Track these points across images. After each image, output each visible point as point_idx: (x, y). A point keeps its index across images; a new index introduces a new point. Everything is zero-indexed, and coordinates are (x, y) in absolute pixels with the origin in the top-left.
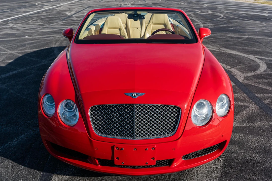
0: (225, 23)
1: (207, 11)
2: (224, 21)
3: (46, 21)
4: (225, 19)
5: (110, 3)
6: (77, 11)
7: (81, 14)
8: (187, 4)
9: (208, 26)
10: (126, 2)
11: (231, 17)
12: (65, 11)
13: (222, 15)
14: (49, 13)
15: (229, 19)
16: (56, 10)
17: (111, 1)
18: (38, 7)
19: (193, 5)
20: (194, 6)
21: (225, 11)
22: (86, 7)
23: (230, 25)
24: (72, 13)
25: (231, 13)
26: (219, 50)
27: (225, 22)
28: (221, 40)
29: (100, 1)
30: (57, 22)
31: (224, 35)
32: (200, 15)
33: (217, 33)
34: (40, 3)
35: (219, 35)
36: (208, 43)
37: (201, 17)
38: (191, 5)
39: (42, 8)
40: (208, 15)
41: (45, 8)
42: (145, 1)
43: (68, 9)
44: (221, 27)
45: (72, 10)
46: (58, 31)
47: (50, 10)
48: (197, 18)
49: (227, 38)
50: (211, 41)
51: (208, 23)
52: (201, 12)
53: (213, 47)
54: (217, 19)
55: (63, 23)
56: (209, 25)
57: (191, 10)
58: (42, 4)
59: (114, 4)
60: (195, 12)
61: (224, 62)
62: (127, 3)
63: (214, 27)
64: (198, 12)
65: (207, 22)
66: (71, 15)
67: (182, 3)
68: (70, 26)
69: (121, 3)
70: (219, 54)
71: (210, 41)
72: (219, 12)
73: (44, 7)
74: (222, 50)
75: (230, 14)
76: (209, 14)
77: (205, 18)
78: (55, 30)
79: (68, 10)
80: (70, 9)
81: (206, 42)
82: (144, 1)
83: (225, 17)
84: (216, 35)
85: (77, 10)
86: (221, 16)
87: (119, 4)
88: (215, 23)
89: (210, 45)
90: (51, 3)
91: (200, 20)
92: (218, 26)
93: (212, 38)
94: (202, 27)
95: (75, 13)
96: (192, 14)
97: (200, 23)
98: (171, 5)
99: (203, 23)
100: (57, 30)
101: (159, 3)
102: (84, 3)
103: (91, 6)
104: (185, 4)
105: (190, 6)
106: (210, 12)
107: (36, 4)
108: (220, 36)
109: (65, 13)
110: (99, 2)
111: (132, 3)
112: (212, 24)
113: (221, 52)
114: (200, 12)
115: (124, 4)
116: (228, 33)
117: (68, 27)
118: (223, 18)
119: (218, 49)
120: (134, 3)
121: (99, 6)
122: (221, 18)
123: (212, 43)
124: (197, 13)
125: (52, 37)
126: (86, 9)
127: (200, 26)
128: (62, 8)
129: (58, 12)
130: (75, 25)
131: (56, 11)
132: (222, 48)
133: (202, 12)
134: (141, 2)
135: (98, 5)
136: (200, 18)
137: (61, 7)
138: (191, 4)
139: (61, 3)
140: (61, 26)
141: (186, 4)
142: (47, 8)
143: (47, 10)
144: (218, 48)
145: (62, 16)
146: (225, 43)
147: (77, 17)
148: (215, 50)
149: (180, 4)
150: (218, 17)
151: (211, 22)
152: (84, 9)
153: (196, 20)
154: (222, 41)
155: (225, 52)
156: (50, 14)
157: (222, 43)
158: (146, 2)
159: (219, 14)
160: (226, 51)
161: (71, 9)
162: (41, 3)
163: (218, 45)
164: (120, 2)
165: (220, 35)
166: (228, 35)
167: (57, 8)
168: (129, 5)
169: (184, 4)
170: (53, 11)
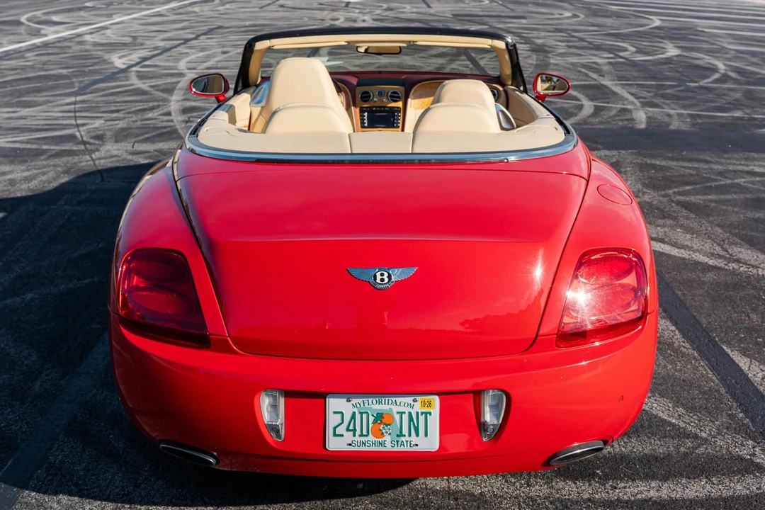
0: (736, 105)
1: (661, 45)
2: (732, 94)
3: (12, 94)
4: (736, 81)
5: (298, 13)
6: (156, 48)
7: (168, 61)
8: (587, 16)
9: (666, 119)
10: (357, 11)
11: (759, 74)
12: (113, 47)
13: (721, 66)
14: (45, 58)
15: (748, 83)
16: (81, 43)
17: (304, 6)
18: (22, 29)
19: (609, 21)
20: (609, 24)
21: (729, 43)
22: (200, 32)
23: (760, 110)
24: (135, 57)
25: (754, 54)
26: (724, 258)
27: (738, 95)
28: (729, 197)
29: (262, 8)
30: (51, 99)
31: (740, 168)
32: (633, 64)
33: (708, 158)
34: (38, 13)
35: (715, 167)
36: (670, 217)
37: (636, 74)
38: (600, 20)
39: (37, 33)
40: (665, 63)
41: (46, 35)
42: (429, 6)
43: (128, 40)
44: (723, 125)
45: (142, 44)
46: (28, 146)
47: (58, 45)
48: (620, 78)
49: (753, 183)
50: (687, 206)
51: (667, 104)
52: (636, 52)
53: (696, 243)
54: (704, 83)
55: (75, 103)
56: (669, 115)
57: (598, 41)
58: (44, 18)
59: (310, 18)
60: (614, 50)
61: (757, 344)
62: (360, 15)
63: (693, 125)
64: (625, 50)
65: (663, 96)
66: (123, 67)
67: (567, 14)
68: (92, 121)
69: (335, 14)
70: (726, 286)
71: (678, 203)
72: (708, 52)
73: (46, 29)
74: (738, 261)
75: (754, 60)
76: (669, 61)
77: (654, 78)
78: (21, 142)
79: (125, 44)
80: (135, 38)
81: (659, 209)
82: (425, 6)
83: (733, 75)
84: (702, 166)
85: (161, 44)
86: (715, 70)
87: (329, 17)
88: (694, 102)
89: (682, 226)
90: (82, 13)
91: (634, 90)
92: (706, 116)
93: (688, 188)
94: (641, 122)
95: (145, 59)
96: (602, 59)
97: (633, 103)
98: (524, 21)
99: (647, 104)
100: (28, 142)
101: (481, 14)
102: (202, 13)
103: (220, 27)
104: (578, 16)
105: (593, 25)
106: (672, 51)
107: (23, 19)
108: (721, 174)
109: (107, 56)
110: (256, 9)
111: (378, 12)
112: (684, 107)
113: (733, 273)
114: (634, 49)
115: (348, 19)
116: (754, 159)
117: (83, 125)
118: (725, 78)
119: (720, 257)
120: (387, 13)
121: (250, 26)
122: (716, 76)
123: (687, 218)
124: (622, 54)
126: (196, 38)
127: (633, 120)
128: (111, 35)
129: (86, 51)
130: (115, 115)
131: (79, 47)
132: (736, 244)
133: (639, 51)
134: (415, 10)
135: (247, 23)
136: (635, 78)
137: (108, 32)
138: (602, 16)
139: (114, 16)
140: (57, 118)
141: (582, 16)
142: (51, 37)
143: (46, 45)
144: (718, 250)
145: (87, 69)
146: (750, 214)
147: (141, 77)
148: (706, 260)
149: (557, 16)
150: (708, 73)
151: (678, 98)
152: (187, 41)
153: (618, 89)
154: (734, 203)
155: (755, 271)
156: (45, 63)
157: (733, 218)
158: (432, 11)
159: (706, 60)
160: (757, 267)
161: (139, 41)
162: (44, 14)
163: (719, 226)
164: (333, 10)
165: (720, 167)
166: (757, 169)
167: (91, 33)
168: (364, 21)
169: (575, 16)
170: (69, 47)
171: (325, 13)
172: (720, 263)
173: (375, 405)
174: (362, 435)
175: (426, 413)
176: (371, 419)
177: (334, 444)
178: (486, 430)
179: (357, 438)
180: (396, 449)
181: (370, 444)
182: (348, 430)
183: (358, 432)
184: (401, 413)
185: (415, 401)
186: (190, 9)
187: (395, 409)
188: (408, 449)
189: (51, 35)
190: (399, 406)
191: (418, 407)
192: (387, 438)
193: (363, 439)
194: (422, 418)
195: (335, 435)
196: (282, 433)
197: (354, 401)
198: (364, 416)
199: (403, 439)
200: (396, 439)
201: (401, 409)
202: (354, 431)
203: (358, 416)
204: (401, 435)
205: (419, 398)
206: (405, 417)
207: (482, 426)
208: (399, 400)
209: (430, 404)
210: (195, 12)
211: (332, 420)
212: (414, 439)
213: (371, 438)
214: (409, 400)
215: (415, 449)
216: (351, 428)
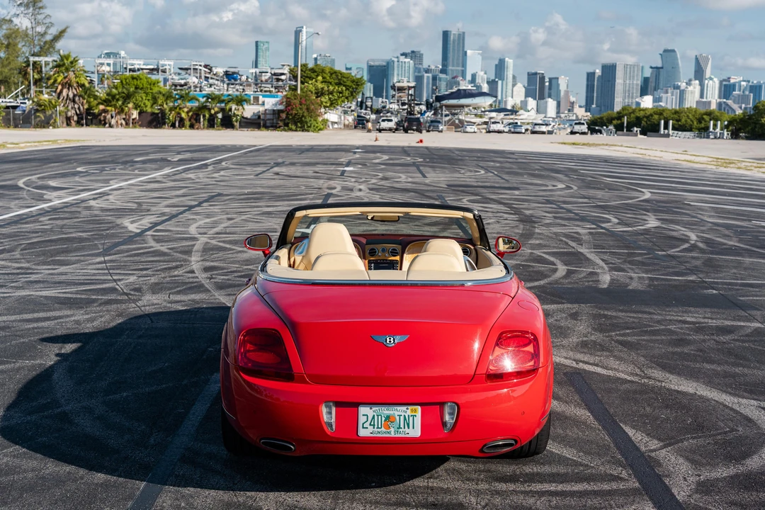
0: (693, 271)
1: (644, 217)
2: (693, 261)
3: (44, 254)
4: (702, 251)
5: (295, 181)
6: (163, 214)
7: (177, 226)
8: (579, 188)
9: (628, 281)
10: (353, 180)
11: (725, 244)
12: (122, 212)
13: (693, 237)
14: (59, 222)
15: (712, 253)
16: (89, 208)
17: (299, 175)
18: (24, 194)
19: (599, 194)
20: (599, 197)
21: (710, 216)
22: (202, 199)
23: (712, 275)
24: (146, 221)
25: (727, 227)
26: (640, 376)
27: (698, 263)
28: (659, 338)
29: (257, 175)
30: (82, 258)
31: (676, 318)
32: (612, 234)
33: (652, 311)
34: (33, 178)
35: (655, 317)
36: (608, 350)
37: (611, 243)
38: (592, 192)
39: (41, 199)
40: (642, 234)
41: (50, 201)
42: (425, 176)
43: (134, 206)
44: (675, 286)
45: (149, 210)
46: (79, 296)
47: (66, 209)
48: (596, 247)
49: (682, 328)
50: (621, 343)
51: (632, 269)
52: (618, 224)
53: (623, 367)
54: (672, 252)
55: (105, 262)
56: (631, 278)
57: (583, 213)
58: (40, 183)
59: (307, 187)
60: (597, 221)
61: (644, 423)
62: (356, 184)
63: (649, 286)
64: (609, 221)
65: (631, 263)
66: (138, 231)
67: (561, 186)
68: (127, 277)
69: (332, 183)
70: (635, 392)
71: (617, 341)
72: (686, 224)
73: (49, 195)
74: (650, 378)
75: (727, 232)
76: (647, 231)
77: (627, 247)
78: (71, 293)
79: (131, 210)
80: (140, 204)
81: (600, 345)
82: (420, 175)
83: (701, 245)
84: (645, 316)
85: (167, 210)
86: (686, 240)
87: (326, 185)
88: (657, 267)
89: (614, 356)
90: (77, 179)
91: (606, 257)
92: (663, 279)
93: (628, 331)
94: (605, 283)
95: (156, 224)
96: (583, 230)
97: (602, 268)
98: (517, 192)
99: (614, 268)
100: (77, 293)
101: (475, 184)
102: (198, 180)
103: (219, 195)
104: (571, 188)
105: (584, 197)
106: (652, 222)
107: (21, 183)
108: (659, 322)
109: (119, 221)
110: (252, 176)
111: (374, 181)
112: (647, 272)
113: (644, 385)
114: (616, 221)
115: (344, 188)
116: (690, 312)
117: (120, 280)
118: (694, 248)
119: (637, 375)
120: (383, 183)
121: (249, 194)
122: (686, 246)
123: (621, 351)
124: (603, 225)
125: (56, 318)
126: (199, 205)
127: (598, 281)
128: (114, 201)
129: (96, 216)
130: (145, 272)
131: (88, 212)
132: (651, 368)
133: (621, 223)
134: (410, 180)
135: (246, 191)
136: (610, 247)
137: (110, 197)
138: (594, 188)
139: (111, 182)
140: (94, 275)
141: (575, 188)
142: (56, 202)
143: (54, 210)
144: (638, 371)
145: (104, 233)
146: (670, 349)
147: (158, 240)
148: (626, 377)
149: (550, 188)
150: (677, 243)
151: (643, 264)
152: (191, 207)
153: (592, 256)
154: (662, 342)
155: (660, 384)
156: (62, 227)
157: (656, 352)
158: (427, 181)
159: (681, 231)
160: (662, 381)
161: (144, 207)
162: (39, 178)
163: (643, 356)
164: (329, 179)
165: (660, 317)
166: (688, 319)
167: (94, 199)
168: (360, 190)
169: (568, 188)
170: (79, 212)
171: (321, 182)
172: (636, 379)
173: (386, 411)
174: (378, 428)
175: (413, 416)
176: (383, 419)
177: (363, 433)
178: (446, 426)
179: (376, 429)
180: (397, 436)
181: (382, 433)
182: (370, 425)
183: (376, 426)
184: (400, 416)
185: (407, 409)
186: (184, 175)
187: (397, 413)
188: (403, 436)
189: (56, 200)
190: (399, 412)
191: (409, 412)
192: (392, 430)
193: (379, 430)
194: (411, 419)
195: (363, 428)
196: (334, 427)
197: (374, 409)
198: (380, 417)
199: (400, 430)
200: (397, 430)
201: (400, 413)
202: (374, 425)
203: (376, 417)
204: (400, 428)
205: (410, 407)
206: (402, 418)
207: (444, 424)
208: (398, 408)
209: (415, 411)
210: (190, 179)
211: (362, 419)
212: (407, 430)
213: (383, 429)
214: (404, 408)
215: (407, 436)
216: (372, 423)
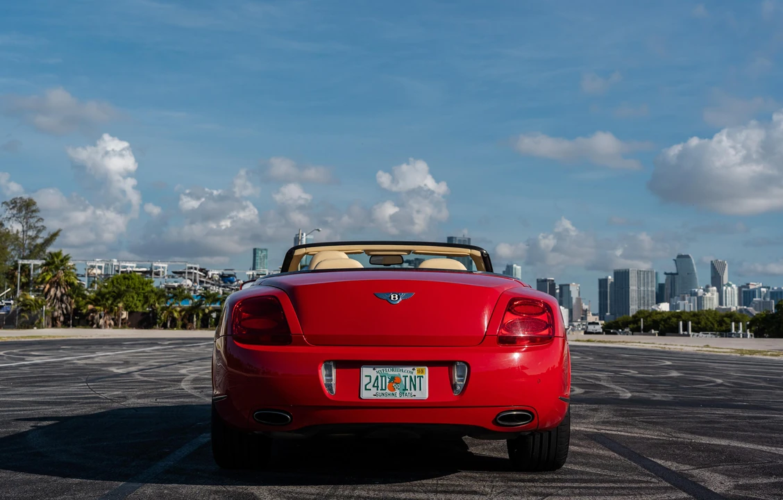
4: (729, 387)
6: (151, 365)
7: (166, 370)
11: (752, 385)
12: (107, 365)
13: (719, 381)
14: (40, 370)
15: (740, 388)
16: (73, 364)
21: (736, 373)
22: (193, 359)
23: (742, 397)
24: (134, 369)
26: (668, 437)
30: (63, 384)
34: (15, 351)
35: (682, 411)
39: (21, 360)
41: (31, 361)
43: (121, 362)
45: (136, 364)
46: (58, 400)
47: (48, 364)
54: (697, 386)
55: (88, 386)
56: (654, 396)
58: (21, 353)
63: (674, 399)
66: (124, 372)
68: (111, 392)
72: (711, 376)
73: (30, 358)
74: (678, 437)
75: (755, 380)
78: (50, 399)
79: (118, 364)
80: (127, 361)
83: (728, 384)
85: (156, 364)
89: (639, 428)
90: (61, 351)
91: (626, 387)
92: (689, 397)
93: (652, 417)
95: (143, 370)
108: (686, 413)
109: (104, 368)
113: (672, 441)
122: (712, 384)
124: (623, 374)
126: (190, 361)
128: (99, 360)
129: (80, 367)
130: (130, 390)
132: (680, 433)
136: (630, 382)
140: (76, 391)
142: (37, 361)
143: (36, 364)
144: (665, 435)
145: (88, 373)
146: (699, 425)
147: (145, 376)
151: (667, 390)
152: (181, 363)
154: (690, 422)
156: (43, 371)
157: (685, 426)
159: (706, 378)
160: (691, 439)
162: (20, 351)
163: (670, 428)
166: (718, 413)
167: (78, 360)
173: (391, 372)
174: (382, 389)
175: (420, 377)
176: (388, 380)
177: (365, 395)
178: (456, 388)
179: (379, 391)
180: (403, 398)
181: (388, 395)
182: (374, 386)
183: (380, 388)
184: (406, 377)
185: (414, 369)
187: (402, 374)
188: (409, 398)
190: (405, 373)
191: (415, 373)
192: (397, 392)
193: (383, 392)
194: (418, 380)
195: (366, 389)
196: (334, 390)
197: (378, 369)
198: (384, 378)
199: (406, 392)
200: (402, 392)
202: (378, 387)
203: (380, 378)
204: (405, 389)
205: (417, 368)
206: (408, 379)
207: (454, 386)
208: (404, 369)
209: (422, 371)
211: (364, 380)
212: (413, 392)
213: (387, 391)
214: (410, 369)
215: (413, 398)
216: (376, 385)
